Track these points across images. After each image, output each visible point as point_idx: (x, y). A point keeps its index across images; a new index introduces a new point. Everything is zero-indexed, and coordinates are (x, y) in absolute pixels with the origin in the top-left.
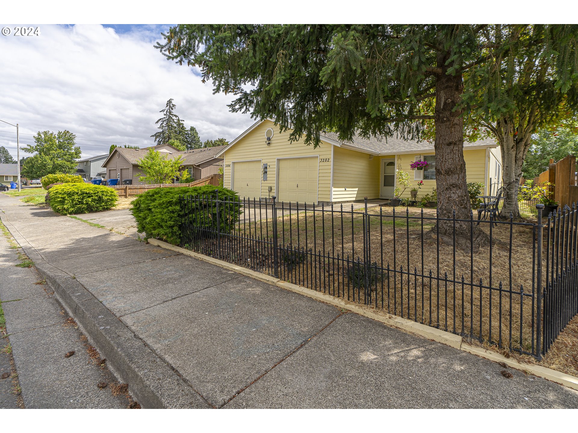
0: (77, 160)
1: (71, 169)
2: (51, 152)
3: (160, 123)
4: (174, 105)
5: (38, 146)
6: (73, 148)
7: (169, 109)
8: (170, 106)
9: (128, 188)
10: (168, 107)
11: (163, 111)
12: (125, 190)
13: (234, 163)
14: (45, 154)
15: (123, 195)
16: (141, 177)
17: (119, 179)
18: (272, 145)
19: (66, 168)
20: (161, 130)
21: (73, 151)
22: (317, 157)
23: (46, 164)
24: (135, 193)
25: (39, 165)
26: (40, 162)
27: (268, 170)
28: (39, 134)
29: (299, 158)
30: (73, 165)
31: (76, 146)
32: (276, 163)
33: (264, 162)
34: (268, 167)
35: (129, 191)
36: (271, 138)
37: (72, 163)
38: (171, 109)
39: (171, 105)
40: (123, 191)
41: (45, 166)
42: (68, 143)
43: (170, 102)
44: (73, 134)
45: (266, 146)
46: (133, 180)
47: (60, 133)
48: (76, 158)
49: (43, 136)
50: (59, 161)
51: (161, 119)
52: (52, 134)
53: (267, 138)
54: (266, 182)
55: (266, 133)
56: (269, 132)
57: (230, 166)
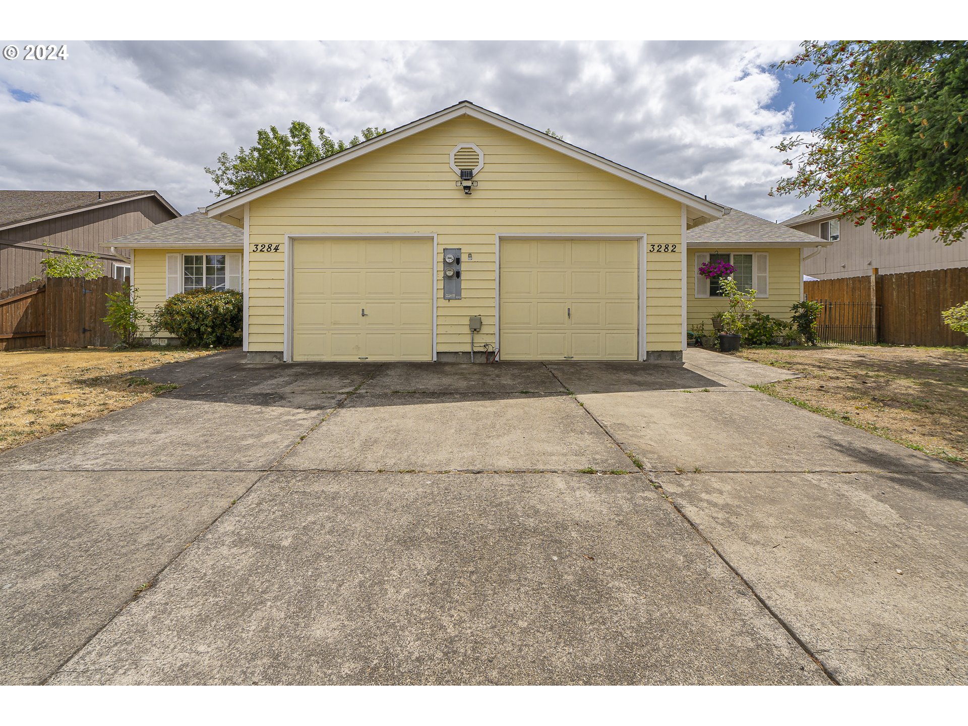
13: (293, 240)
18: (475, 195)
22: (639, 239)
27: (463, 267)
29: (572, 240)
32: (496, 249)
33: (452, 242)
34: (464, 258)
36: (474, 172)
45: (461, 194)
53: (459, 172)
54: (453, 303)
55: (452, 157)
56: (465, 154)
57: (276, 249)
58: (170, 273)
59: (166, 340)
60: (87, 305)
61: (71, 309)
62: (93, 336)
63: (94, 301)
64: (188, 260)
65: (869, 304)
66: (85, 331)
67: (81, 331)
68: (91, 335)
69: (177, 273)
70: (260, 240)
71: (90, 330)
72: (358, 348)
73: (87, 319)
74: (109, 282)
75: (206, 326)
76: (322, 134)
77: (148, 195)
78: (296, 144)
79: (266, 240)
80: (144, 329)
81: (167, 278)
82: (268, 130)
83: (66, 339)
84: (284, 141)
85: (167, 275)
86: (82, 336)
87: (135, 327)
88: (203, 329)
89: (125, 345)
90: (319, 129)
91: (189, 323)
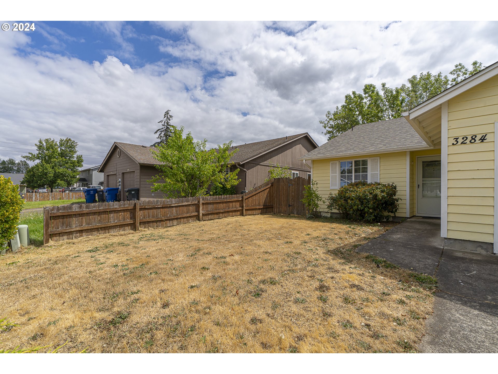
0: (80, 169)
1: (73, 177)
2: (52, 160)
3: (158, 133)
4: (172, 116)
5: (40, 154)
6: (75, 156)
7: (167, 120)
8: (167, 117)
9: (138, 207)
10: (166, 117)
11: (161, 121)
12: (133, 211)
14: (47, 162)
15: (127, 225)
16: (156, 184)
17: (120, 187)
19: (68, 177)
20: (159, 140)
21: (75, 159)
23: (47, 173)
24: (153, 217)
25: (39, 174)
26: (40, 170)
28: (40, 142)
30: (75, 174)
31: (78, 153)
35: (140, 215)
37: (74, 172)
38: (168, 120)
39: (169, 116)
40: (128, 215)
41: (46, 175)
42: (70, 151)
43: (167, 113)
44: (75, 142)
46: (141, 189)
47: (61, 141)
48: (79, 167)
49: (45, 144)
50: (61, 170)
51: (159, 130)
52: (53, 141)
57: (483, 140)
58: (332, 173)
59: (330, 214)
60: (291, 192)
61: (284, 194)
62: (293, 209)
63: (293, 190)
66: (289, 206)
67: (288, 206)
68: (292, 209)
69: (336, 174)
70: (462, 133)
71: (292, 206)
73: (290, 199)
74: (301, 180)
75: (369, 208)
76: (384, 86)
77: (305, 135)
78: (366, 98)
79: (470, 132)
80: (323, 207)
81: (331, 177)
82: (351, 94)
83: (282, 210)
84: (361, 98)
85: (331, 175)
86: (288, 208)
87: (317, 206)
88: (366, 210)
89: (312, 216)
90: (382, 84)
91: (358, 206)
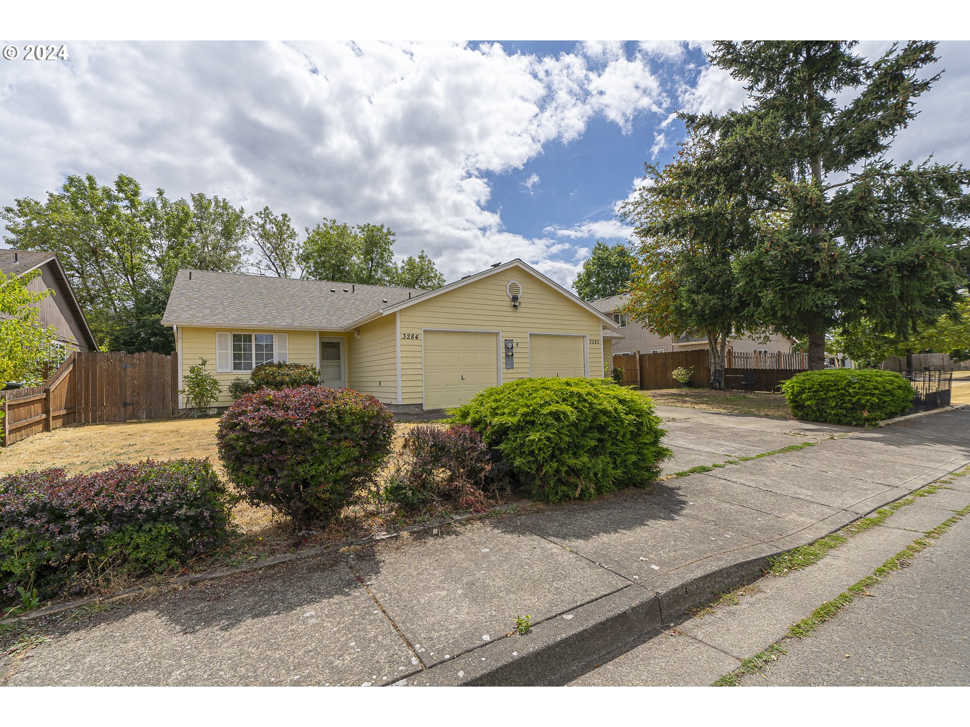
13: (425, 332)
18: (518, 310)
22: (584, 337)
27: (515, 350)
32: (528, 340)
33: (506, 336)
34: (514, 345)
36: (518, 297)
53: (511, 297)
54: (511, 371)
55: (508, 288)
56: (514, 287)
57: (417, 338)
58: (220, 349)
59: (216, 409)
60: (128, 379)
61: (109, 384)
62: (136, 410)
63: (137, 375)
64: (236, 338)
65: (636, 370)
66: (126, 405)
67: (122, 405)
68: (134, 409)
69: (227, 350)
70: (407, 331)
72: (460, 399)
73: (128, 393)
79: (411, 332)
83: (102, 414)
85: (218, 352)
86: (122, 410)
